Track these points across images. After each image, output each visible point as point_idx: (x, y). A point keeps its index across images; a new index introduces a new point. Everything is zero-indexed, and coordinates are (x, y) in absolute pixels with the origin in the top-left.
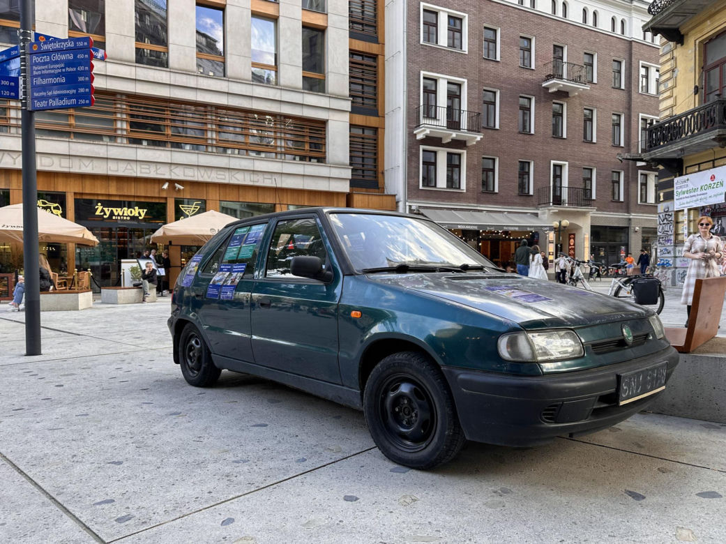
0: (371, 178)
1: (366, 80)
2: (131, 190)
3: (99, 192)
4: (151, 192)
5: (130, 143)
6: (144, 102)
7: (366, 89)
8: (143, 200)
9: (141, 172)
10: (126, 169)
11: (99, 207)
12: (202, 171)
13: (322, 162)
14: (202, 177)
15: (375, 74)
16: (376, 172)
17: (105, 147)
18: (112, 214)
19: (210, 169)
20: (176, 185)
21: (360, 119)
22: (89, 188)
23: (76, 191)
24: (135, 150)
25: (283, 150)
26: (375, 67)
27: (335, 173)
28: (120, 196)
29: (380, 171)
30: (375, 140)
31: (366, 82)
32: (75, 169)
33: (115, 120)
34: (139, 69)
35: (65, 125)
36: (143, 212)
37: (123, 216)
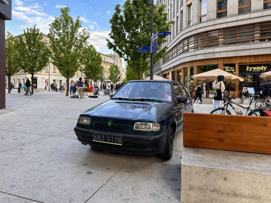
2: (260, 60)
3: (247, 62)
4: (268, 60)
5: (260, 41)
6: (267, 24)
8: (265, 63)
10: (257, 52)
11: (248, 67)
17: (249, 45)
18: (253, 69)
22: (243, 61)
23: (239, 63)
24: (261, 44)
28: (256, 62)
32: (238, 55)
33: (255, 34)
34: (263, 12)
35: (236, 40)
36: (265, 68)
37: (257, 70)
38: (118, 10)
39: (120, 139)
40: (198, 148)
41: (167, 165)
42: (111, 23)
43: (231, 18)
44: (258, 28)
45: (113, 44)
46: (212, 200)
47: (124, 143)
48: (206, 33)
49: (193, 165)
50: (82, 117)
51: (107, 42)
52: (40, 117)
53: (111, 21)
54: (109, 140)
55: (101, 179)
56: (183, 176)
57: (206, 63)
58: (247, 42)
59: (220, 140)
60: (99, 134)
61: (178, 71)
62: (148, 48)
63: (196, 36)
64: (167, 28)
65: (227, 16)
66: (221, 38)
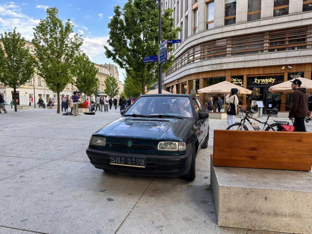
2: (268, 71)
3: (256, 74)
4: (277, 71)
5: (269, 52)
6: (275, 33)
8: (273, 75)
9: (272, 63)
10: (266, 63)
11: (256, 79)
12: (302, 58)
14: (302, 61)
17: (258, 55)
18: (261, 82)
19: (306, 57)
20: (288, 66)
22: (252, 72)
23: (247, 74)
24: (270, 54)
28: (264, 74)
32: (247, 66)
33: (264, 43)
34: (273, 19)
35: (244, 50)
36: (274, 80)
37: (265, 82)
38: (118, 13)
39: (142, 161)
40: (229, 168)
41: (192, 186)
42: (110, 28)
43: (240, 25)
44: (268, 37)
45: (112, 52)
46: (251, 221)
47: (148, 164)
48: (213, 42)
49: (232, 186)
50: (95, 137)
51: (105, 50)
52: (33, 138)
53: (110, 26)
54: (129, 162)
55: (125, 206)
56: (221, 198)
57: (212, 75)
58: (255, 52)
59: (253, 158)
60: (118, 157)
61: (183, 84)
62: (155, 57)
63: (203, 44)
64: (174, 35)
65: (235, 23)
66: (229, 47)
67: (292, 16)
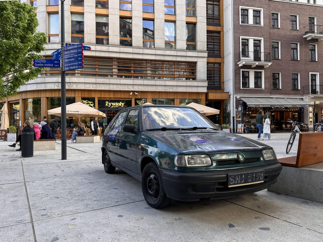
0: (218, 85)
1: (215, 42)
2: (119, 96)
3: (107, 97)
4: (126, 96)
5: (118, 77)
7: (215, 46)
8: (123, 99)
9: (122, 89)
10: (116, 87)
11: (107, 103)
12: (145, 87)
13: (194, 80)
14: (145, 89)
15: (219, 40)
16: (220, 82)
17: (109, 79)
18: (112, 105)
19: (148, 86)
20: (135, 93)
21: (212, 60)
22: (103, 95)
23: (98, 97)
24: (120, 80)
25: (178, 76)
26: (219, 37)
27: (200, 84)
28: (114, 98)
29: (222, 81)
30: (220, 68)
31: (215, 44)
32: (98, 89)
33: (113, 69)
34: (121, 48)
35: (94, 72)
36: (123, 104)
37: (115, 106)
39: (262, 174)
44: (116, 63)
54: (250, 180)
58: (105, 76)
60: (238, 175)
62: (56, 62)
65: (84, 43)
67: (135, 49)
